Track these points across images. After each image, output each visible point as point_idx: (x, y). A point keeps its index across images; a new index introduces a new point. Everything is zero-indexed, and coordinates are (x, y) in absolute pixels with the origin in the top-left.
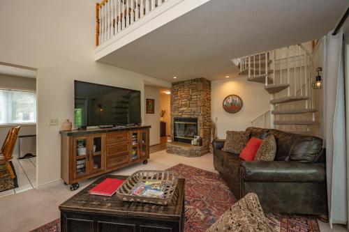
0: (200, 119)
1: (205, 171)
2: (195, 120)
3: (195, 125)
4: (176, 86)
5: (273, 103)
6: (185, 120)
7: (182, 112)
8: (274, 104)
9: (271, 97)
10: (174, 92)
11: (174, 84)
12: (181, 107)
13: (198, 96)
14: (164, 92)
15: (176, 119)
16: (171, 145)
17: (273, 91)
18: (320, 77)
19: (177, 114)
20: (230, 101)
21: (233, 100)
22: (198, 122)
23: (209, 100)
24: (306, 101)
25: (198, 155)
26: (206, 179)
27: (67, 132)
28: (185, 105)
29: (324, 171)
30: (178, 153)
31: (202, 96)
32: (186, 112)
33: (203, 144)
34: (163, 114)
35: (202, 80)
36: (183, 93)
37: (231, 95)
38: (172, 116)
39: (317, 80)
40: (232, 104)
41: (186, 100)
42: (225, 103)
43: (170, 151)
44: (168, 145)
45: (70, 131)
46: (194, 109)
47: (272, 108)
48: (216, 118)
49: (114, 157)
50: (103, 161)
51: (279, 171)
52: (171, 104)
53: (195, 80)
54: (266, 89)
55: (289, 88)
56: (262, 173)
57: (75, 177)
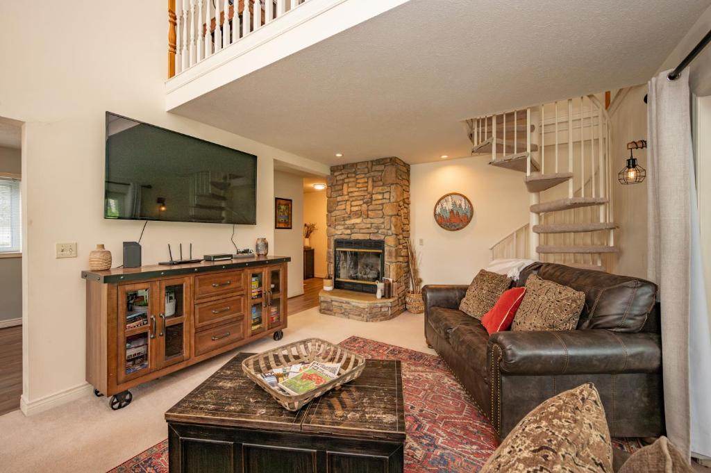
0: (390, 242)
1: (406, 351)
2: (380, 244)
3: (378, 255)
4: (340, 173)
5: (536, 210)
6: (358, 243)
7: (353, 227)
8: (538, 213)
9: (533, 199)
10: (334, 186)
11: (334, 169)
12: (350, 217)
13: (386, 196)
14: (311, 185)
15: (339, 243)
16: (329, 298)
17: (537, 186)
18: (634, 160)
19: (341, 232)
20: (448, 206)
21: (454, 204)
22: (386, 248)
23: (407, 202)
24: (602, 208)
25: (386, 317)
26: (413, 368)
27: (103, 275)
28: (358, 214)
29: (657, 350)
30: (346, 314)
31: (394, 195)
32: (359, 229)
33: (395, 294)
34: (309, 231)
35: (393, 161)
36: (353, 189)
37: (451, 194)
38: (329, 236)
39: (629, 167)
40: (452, 211)
41: (361, 202)
42: (438, 210)
43: (327, 310)
44: (323, 297)
45: (108, 270)
46: (377, 221)
47: (534, 220)
48: (421, 241)
49: (210, 327)
50: (188, 338)
51: (572, 352)
52: (329, 211)
53: (380, 162)
54: (527, 183)
55: (571, 181)
56: (540, 357)
57: (122, 377)
